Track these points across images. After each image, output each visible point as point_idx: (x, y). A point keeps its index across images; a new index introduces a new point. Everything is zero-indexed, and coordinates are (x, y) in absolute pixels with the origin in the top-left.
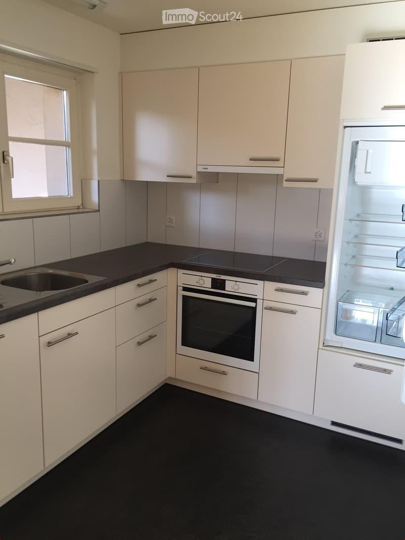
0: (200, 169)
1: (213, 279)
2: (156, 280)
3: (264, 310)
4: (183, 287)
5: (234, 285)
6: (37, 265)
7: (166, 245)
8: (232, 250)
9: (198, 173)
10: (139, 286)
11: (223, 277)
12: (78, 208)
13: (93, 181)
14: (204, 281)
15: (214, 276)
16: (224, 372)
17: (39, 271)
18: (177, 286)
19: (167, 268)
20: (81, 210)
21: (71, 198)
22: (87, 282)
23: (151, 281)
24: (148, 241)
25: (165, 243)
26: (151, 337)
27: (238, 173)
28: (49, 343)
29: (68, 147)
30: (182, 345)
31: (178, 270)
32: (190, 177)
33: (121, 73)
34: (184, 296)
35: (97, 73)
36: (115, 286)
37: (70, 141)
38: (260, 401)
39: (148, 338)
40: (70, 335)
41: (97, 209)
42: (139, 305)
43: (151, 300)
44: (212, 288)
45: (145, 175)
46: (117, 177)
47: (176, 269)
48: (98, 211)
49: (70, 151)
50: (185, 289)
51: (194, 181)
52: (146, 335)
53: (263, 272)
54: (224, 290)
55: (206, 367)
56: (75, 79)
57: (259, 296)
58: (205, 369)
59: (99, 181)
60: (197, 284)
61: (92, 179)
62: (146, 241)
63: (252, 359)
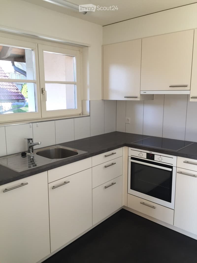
0: (142, 93)
1: (147, 154)
2: (115, 153)
3: (177, 173)
4: (131, 157)
5: (159, 158)
6: (57, 144)
7: (125, 133)
8: (161, 137)
9: (141, 95)
10: (106, 156)
11: (153, 153)
12: (80, 115)
13: (87, 101)
14: (143, 154)
15: (148, 152)
16: (154, 207)
17: (55, 147)
18: (128, 156)
19: (123, 147)
20: (81, 116)
21: (76, 110)
22: (77, 154)
23: (113, 154)
24: (117, 131)
25: (125, 132)
26: (113, 184)
27: (164, 94)
28: (54, 187)
29: (75, 84)
30: (131, 189)
31: (129, 148)
32: (136, 97)
33: (103, 46)
34: (132, 163)
35: (90, 47)
36: (92, 156)
37: (76, 81)
38: (174, 226)
39: (111, 184)
40: (65, 183)
41: (89, 115)
42: (106, 167)
43: (113, 164)
44: (147, 159)
45: (114, 97)
46: (100, 98)
47: (128, 147)
48: (90, 116)
49: (76, 86)
50: (132, 158)
51: (138, 99)
52: (110, 183)
53: (176, 151)
54: (154, 160)
55: (144, 203)
56: (80, 51)
57: (174, 165)
58: (143, 203)
59: (90, 101)
60: (139, 156)
61: (87, 100)
62: (115, 131)
63: (170, 201)
